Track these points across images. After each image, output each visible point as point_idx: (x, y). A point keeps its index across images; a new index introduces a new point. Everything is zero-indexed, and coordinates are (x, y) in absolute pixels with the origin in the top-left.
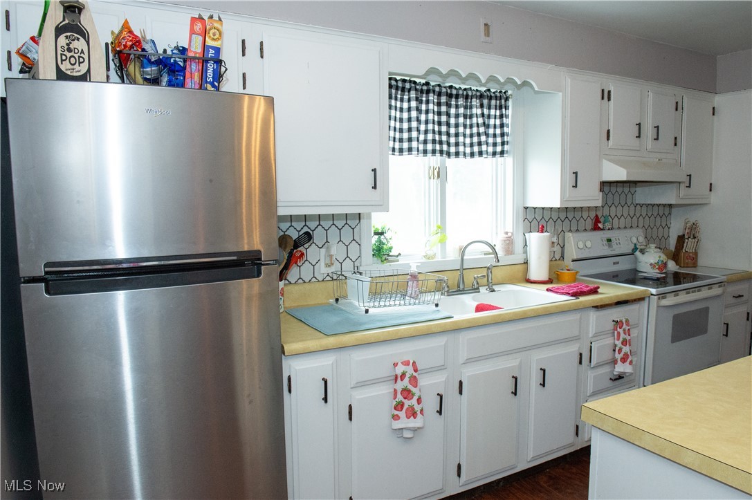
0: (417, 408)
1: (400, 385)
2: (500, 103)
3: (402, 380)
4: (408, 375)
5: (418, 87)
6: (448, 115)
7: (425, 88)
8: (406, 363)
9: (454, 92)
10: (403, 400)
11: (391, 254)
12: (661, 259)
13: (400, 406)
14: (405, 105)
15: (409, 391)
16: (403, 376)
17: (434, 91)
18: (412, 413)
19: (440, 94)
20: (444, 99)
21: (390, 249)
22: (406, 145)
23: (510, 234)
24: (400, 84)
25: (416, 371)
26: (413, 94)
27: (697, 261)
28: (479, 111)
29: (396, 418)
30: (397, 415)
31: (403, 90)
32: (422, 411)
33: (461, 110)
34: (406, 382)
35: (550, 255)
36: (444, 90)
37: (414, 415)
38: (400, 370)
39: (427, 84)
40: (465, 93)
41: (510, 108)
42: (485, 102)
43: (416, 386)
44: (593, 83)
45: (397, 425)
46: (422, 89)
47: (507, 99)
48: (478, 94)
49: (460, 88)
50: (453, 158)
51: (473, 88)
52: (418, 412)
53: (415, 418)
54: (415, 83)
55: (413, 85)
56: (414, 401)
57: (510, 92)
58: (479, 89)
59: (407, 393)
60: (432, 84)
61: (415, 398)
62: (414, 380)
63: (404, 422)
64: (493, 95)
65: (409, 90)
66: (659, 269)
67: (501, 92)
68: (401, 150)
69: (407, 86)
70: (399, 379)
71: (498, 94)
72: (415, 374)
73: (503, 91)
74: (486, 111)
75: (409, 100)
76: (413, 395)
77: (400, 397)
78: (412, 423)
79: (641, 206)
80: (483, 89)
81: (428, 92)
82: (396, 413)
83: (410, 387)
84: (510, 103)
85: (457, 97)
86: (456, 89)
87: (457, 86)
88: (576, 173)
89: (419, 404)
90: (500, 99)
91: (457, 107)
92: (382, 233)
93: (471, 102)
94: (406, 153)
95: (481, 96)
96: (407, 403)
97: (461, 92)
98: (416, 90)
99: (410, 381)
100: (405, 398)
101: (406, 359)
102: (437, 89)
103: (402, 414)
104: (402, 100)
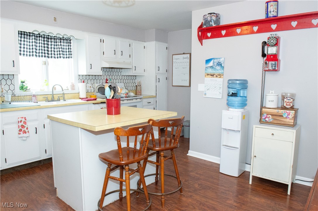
0: (27, 131)
1: (20, 124)
2: (68, 41)
3: (21, 122)
4: (23, 121)
5: (35, 35)
6: (48, 44)
7: (38, 35)
8: (23, 118)
9: (50, 37)
10: (22, 129)
11: (27, 89)
12: (126, 92)
13: (20, 130)
14: (31, 41)
15: (24, 126)
16: (21, 121)
17: (42, 37)
18: (25, 132)
19: (44, 38)
20: (46, 39)
21: (27, 87)
22: (31, 54)
23: (73, 84)
24: (28, 34)
25: (26, 120)
26: (33, 37)
27: (141, 93)
28: (60, 44)
29: (19, 134)
30: (20, 133)
31: (30, 36)
32: (28, 132)
33: (53, 43)
34: (22, 123)
35: (86, 91)
36: (46, 36)
37: (26, 133)
38: (20, 120)
39: (39, 34)
40: (54, 38)
41: (72, 43)
42: (62, 41)
43: (26, 124)
44: (97, 37)
45: (20, 136)
46: (37, 36)
47: (70, 40)
48: (59, 38)
49: (52, 36)
50: (50, 58)
51: (57, 36)
52: (27, 132)
53: (26, 134)
54: (34, 34)
55: (33, 34)
56: (25, 129)
57: (71, 38)
58: (60, 37)
59: (23, 126)
60: (41, 34)
61: (26, 128)
62: (25, 123)
63: (22, 135)
64: (65, 39)
65: (32, 36)
66: (125, 95)
67: (68, 38)
68: (30, 55)
69: (31, 34)
70: (20, 122)
71: (67, 39)
72: (25, 121)
73: (69, 38)
74: (62, 44)
75: (32, 39)
76: (25, 127)
77: (20, 128)
78: (25, 135)
79: (124, 76)
80: (61, 37)
81: (39, 37)
82: (20, 132)
83: (24, 125)
84: (72, 41)
85: (51, 39)
86: (50, 36)
87: (51, 35)
88: (91, 64)
89: (27, 129)
90: (68, 40)
91: (51, 42)
92: (24, 82)
93: (56, 41)
94: (31, 56)
95: (61, 39)
96: (23, 129)
97: (52, 37)
98: (35, 36)
99: (24, 123)
100: (22, 128)
101: (22, 117)
102: (43, 36)
103: (22, 133)
104: (29, 39)
